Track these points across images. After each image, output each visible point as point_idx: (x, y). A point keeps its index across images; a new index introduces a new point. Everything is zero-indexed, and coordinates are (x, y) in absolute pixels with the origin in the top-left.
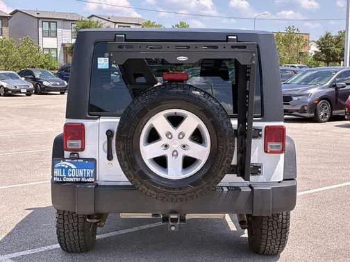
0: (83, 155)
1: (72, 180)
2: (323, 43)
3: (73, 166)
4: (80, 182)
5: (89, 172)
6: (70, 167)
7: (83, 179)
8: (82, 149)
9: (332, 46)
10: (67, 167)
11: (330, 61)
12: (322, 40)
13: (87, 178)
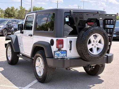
0: (63, 49)
1: (60, 58)
2: (7, 11)
3: (60, 53)
4: (63, 58)
5: (65, 55)
6: (59, 54)
7: (63, 57)
8: (63, 47)
9: (10, 12)
10: (58, 53)
11: (10, 17)
12: (7, 10)
13: (64, 56)
